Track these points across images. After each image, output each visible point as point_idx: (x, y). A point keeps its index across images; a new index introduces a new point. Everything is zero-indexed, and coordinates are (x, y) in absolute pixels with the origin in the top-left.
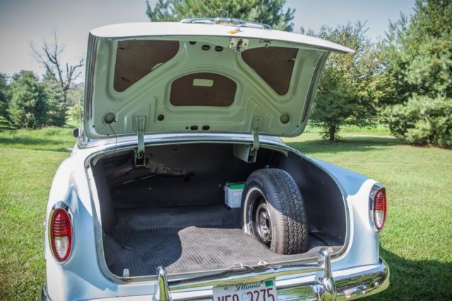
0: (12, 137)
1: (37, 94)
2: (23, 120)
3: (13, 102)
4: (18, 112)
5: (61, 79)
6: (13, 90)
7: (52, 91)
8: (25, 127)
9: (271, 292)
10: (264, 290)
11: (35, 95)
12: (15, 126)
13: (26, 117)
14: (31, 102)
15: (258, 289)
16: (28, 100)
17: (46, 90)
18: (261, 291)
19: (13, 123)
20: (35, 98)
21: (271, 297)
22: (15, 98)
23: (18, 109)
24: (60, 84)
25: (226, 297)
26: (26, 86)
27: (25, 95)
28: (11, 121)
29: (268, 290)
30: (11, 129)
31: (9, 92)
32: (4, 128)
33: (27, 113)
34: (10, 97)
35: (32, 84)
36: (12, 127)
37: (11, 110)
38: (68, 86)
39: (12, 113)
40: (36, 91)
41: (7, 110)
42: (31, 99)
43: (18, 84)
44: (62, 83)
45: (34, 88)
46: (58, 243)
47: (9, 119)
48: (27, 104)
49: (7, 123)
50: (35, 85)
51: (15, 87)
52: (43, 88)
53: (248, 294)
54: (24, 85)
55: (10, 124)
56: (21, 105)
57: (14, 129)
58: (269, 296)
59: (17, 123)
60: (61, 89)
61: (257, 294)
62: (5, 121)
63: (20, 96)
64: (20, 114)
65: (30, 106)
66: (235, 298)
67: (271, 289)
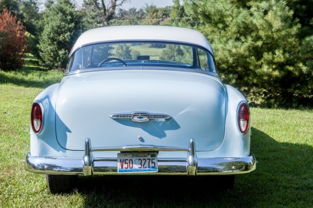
0: (41, 80)
1: (72, 25)
2: (55, 59)
3: (44, 36)
4: (49, 48)
5: (103, 4)
6: (45, 20)
7: (92, 20)
8: (57, 67)
9: (153, 161)
10: (150, 159)
11: (70, 26)
12: (46, 66)
13: (59, 56)
14: (66, 35)
15: (146, 158)
16: (62, 33)
17: (84, 19)
18: (148, 159)
19: (44, 62)
20: (70, 30)
21: (153, 164)
22: (47, 29)
23: (50, 45)
24: (102, 11)
25: (125, 160)
26: (60, 14)
27: (59, 27)
28: (42, 59)
29: (152, 159)
30: (40, 70)
31: (40, 23)
32: (33, 69)
33: (60, 49)
34: (41, 29)
35: (68, 12)
36: (42, 67)
37: (41, 46)
38: (113, 13)
39: (42, 50)
40: (72, 21)
41: (38, 46)
42: (65, 32)
43: (51, 13)
44: (105, 10)
45: (69, 17)
46: (35, 122)
47: (39, 57)
48: (61, 38)
49: (37, 63)
50: (71, 14)
51: (47, 17)
52: (81, 17)
53: (139, 160)
54: (58, 13)
55: (40, 63)
56: (53, 40)
57: (44, 70)
58: (152, 163)
59: (48, 62)
60: (103, 18)
61: (144, 161)
62: (34, 60)
63: (53, 28)
64: (52, 51)
65: (64, 40)
66: (131, 161)
67: (154, 159)
